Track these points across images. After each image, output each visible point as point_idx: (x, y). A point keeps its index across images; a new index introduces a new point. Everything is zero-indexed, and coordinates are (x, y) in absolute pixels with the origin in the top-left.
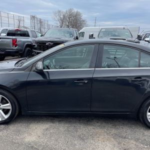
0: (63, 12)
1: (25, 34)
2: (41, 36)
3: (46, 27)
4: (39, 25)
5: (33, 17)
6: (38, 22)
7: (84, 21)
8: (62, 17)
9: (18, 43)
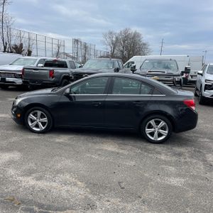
0: (115, 34)
1: (63, 65)
2: (80, 67)
3: (92, 53)
4: (83, 51)
5: (77, 41)
6: (82, 47)
7: (144, 44)
8: (114, 39)
9: (55, 74)
